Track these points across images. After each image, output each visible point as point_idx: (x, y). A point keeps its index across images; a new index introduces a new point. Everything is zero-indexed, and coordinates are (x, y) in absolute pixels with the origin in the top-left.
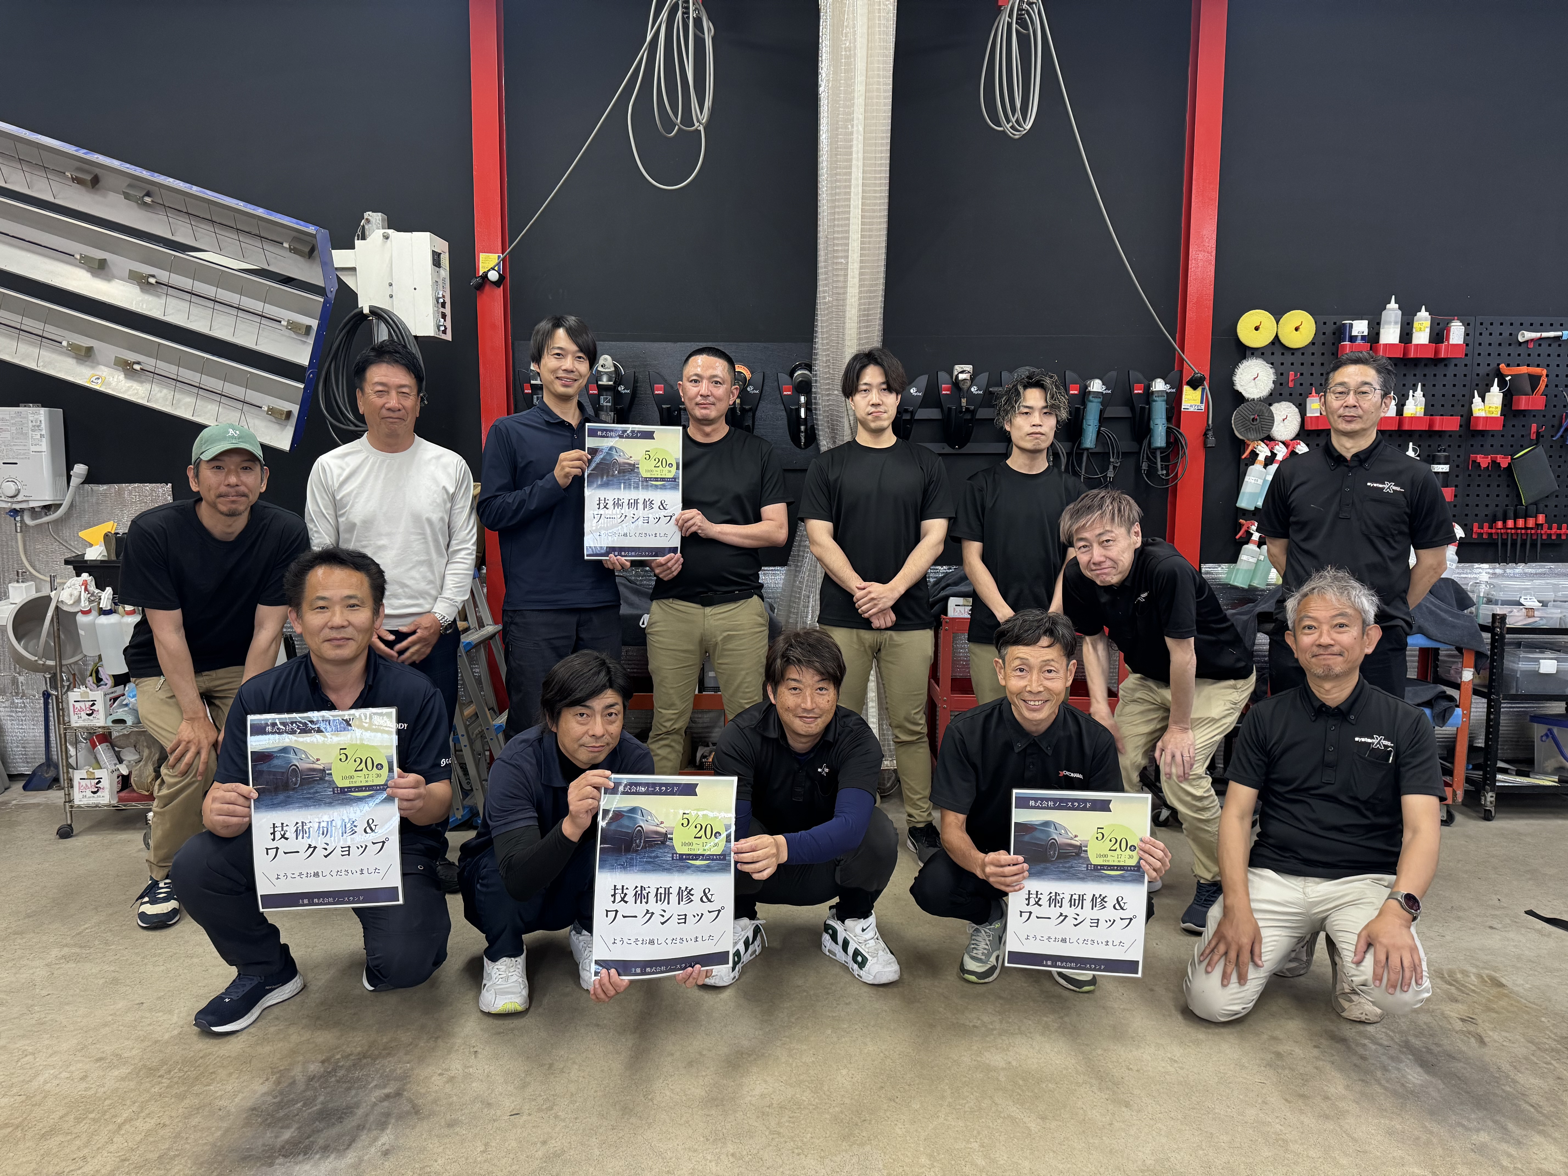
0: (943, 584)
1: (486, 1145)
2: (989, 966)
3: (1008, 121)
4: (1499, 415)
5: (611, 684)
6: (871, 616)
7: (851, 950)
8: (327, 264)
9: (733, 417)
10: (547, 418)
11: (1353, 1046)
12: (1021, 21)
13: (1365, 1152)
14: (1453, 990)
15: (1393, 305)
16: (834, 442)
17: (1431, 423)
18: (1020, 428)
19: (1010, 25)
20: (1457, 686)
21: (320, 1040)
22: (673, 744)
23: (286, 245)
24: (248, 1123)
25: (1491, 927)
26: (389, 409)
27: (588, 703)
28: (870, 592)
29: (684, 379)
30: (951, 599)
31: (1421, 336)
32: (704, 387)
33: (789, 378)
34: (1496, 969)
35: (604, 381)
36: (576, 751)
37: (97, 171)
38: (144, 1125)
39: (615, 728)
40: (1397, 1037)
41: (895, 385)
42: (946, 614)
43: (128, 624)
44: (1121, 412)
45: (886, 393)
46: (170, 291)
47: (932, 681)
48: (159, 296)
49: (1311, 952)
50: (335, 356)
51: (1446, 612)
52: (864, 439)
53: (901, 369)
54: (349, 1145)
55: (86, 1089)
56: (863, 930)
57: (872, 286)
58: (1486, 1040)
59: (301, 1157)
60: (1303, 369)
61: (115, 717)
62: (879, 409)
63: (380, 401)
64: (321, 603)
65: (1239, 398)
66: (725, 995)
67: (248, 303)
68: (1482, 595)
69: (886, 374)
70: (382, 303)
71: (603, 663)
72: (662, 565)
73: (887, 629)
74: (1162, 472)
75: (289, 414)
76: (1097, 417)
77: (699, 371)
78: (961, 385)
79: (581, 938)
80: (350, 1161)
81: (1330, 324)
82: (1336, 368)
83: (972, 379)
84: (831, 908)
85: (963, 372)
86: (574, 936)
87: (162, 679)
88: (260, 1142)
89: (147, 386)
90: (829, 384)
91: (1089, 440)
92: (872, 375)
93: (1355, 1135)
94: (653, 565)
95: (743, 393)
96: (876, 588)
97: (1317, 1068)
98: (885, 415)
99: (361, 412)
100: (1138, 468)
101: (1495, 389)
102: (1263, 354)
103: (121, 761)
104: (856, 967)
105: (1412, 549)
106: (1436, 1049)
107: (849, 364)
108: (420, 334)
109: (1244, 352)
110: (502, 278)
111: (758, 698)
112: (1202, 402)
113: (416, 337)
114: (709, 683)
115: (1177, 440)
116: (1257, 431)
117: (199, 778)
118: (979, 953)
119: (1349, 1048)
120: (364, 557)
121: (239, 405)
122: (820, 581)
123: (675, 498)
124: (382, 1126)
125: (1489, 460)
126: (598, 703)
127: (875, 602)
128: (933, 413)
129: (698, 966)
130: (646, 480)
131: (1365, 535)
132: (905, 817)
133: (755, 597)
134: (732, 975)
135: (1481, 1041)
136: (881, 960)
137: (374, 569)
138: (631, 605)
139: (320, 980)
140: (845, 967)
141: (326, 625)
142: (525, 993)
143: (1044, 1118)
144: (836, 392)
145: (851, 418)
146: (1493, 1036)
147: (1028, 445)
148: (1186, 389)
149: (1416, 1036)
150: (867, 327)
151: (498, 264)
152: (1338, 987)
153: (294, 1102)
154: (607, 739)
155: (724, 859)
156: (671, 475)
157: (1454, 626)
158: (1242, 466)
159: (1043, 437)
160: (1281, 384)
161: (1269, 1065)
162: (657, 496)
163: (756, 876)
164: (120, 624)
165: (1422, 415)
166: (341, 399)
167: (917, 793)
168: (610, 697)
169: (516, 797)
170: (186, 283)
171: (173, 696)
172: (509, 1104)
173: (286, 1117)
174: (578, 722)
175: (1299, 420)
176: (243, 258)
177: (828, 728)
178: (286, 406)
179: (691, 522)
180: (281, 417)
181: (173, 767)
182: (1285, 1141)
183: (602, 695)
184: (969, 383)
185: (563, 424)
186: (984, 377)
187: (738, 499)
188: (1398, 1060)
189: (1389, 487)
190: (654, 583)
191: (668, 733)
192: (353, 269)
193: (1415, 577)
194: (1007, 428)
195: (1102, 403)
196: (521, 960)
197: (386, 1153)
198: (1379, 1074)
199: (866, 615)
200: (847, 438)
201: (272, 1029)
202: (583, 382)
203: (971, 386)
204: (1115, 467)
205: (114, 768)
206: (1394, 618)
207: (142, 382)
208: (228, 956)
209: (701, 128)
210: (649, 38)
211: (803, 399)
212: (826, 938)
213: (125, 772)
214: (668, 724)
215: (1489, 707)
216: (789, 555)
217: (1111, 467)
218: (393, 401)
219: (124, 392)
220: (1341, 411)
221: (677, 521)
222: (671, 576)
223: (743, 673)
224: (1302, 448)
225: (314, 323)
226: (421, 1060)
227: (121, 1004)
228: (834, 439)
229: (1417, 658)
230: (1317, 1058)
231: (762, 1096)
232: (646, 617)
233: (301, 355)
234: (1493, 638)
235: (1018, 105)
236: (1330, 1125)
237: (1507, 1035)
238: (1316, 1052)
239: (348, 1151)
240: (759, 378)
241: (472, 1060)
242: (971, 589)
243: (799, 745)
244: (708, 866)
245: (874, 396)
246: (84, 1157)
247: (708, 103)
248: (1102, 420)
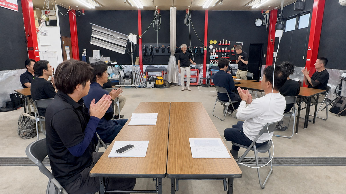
15: (224, 40)
17: (227, 51)
23: (125, 37)
31: (226, 43)
33: (168, 47)
44: (199, 50)
46: (114, 40)
50: (128, 46)
57: (175, 39)
65: (210, 49)
67: (121, 41)
70: (132, 41)
74: (202, 56)
75: (124, 51)
81: (218, 41)
91: (196, 53)
102: (212, 45)
108: (135, 44)
110: (141, 38)
112: (206, 49)
115: (204, 53)
116: (211, 52)
121: (120, 50)
125: (233, 54)
158: (210, 55)
160: (214, 47)
175: (215, 51)
192: (129, 38)
217: (198, 55)
225: (126, 43)
248: (197, 51)
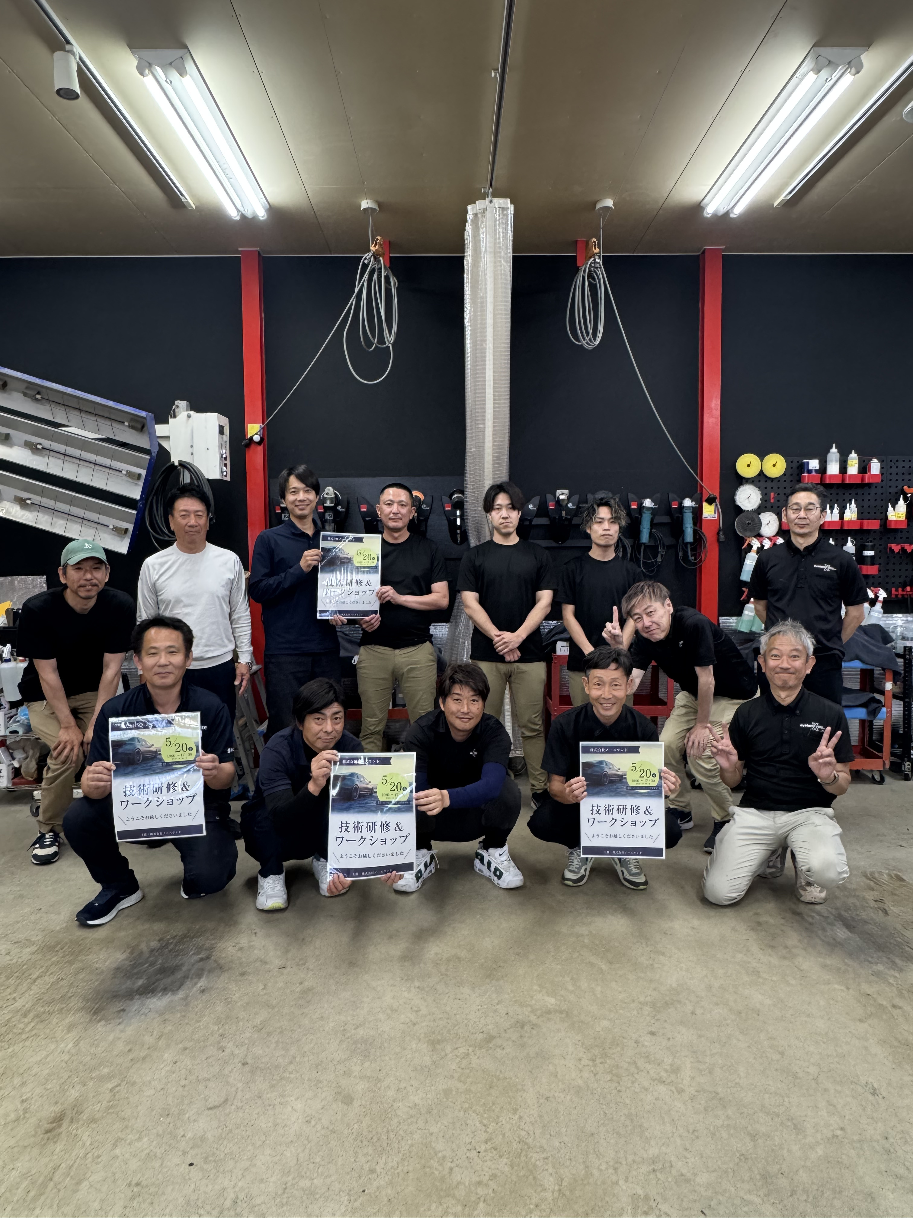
0: (553, 633)
1: (265, 985)
2: (579, 876)
3: (584, 339)
4: (904, 518)
5: (336, 699)
6: (505, 653)
7: (492, 868)
8: (152, 435)
9: (412, 526)
10: (293, 531)
11: (806, 917)
12: (590, 276)
13: (806, 977)
14: (872, 883)
15: (834, 450)
16: (479, 541)
17: (862, 524)
18: (596, 532)
19: (584, 278)
20: (882, 692)
21: (155, 928)
22: (375, 741)
23: (126, 424)
24: (115, 977)
25: (901, 846)
26: (190, 526)
27: (323, 711)
28: (503, 638)
29: (381, 503)
30: (558, 642)
31: (853, 469)
32: (395, 508)
33: (449, 499)
34: (900, 870)
35: (328, 504)
36: (315, 742)
37: (6, 379)
38: (49, 979)
39: (339, 727)
40: (833, 911)
41: (518, 506)
42: (555, 652)
43: (21, 668)
44: (665, 519)
45: (511, 510)
46: (51, 453)
47: (548, 698)
48: (43, 457)
49: (783, 862)
50: (156, 494)
51: (873, 645)
52: (498, 539)
53: (521, 495)
54: (179, 987)
55: (11, 960)
56: (500, 855)
57: (502, 441)
58: (889, 912)
59: (149, 995)
60: (779, 491)
61: (11, 729)
62: (507, 521)
63: (183, 522)
64: (153, 651)
65: (739, 510)
66: (413, 897)
67: (101, 460)
68: (899, 634)
69: (511, 498)
70: (186, 459)
71: (331, 686)
72: (366, 622)
73: (515, 662)
74: (691, 558)
75: (126, 530)
76: (649, 523)
77: (391, 498)
78: (561, 503)
79: (320, 863)
80: (181, 996)
81: (795, 461)
82: (792, 493)
83: (569, 499)
84: (480, 842)
85: (562, 494)
86: (315, 863)
87: (45, 702)
88: (123, 987)
89: (35, 514)
90: (474, 503)
91: (645, 537)
92: (502, 499)
93: (801, 968)
94: (362, 622)
95: (419, 510)
96: (507, 635)
97: (782, 930)
98: (511, 525)
99: (172, 529)
100: (677, 555)
101: (901, 502)
102: (753, 481)
103: (14, 759)
104: (496, 878)
105: (843, 606)
106: (856, 918)
107: (487, 493)
108: (211, 478)
109: (741, 481)
110: (262, 439)
111: (430, 708)
112: (715, 513)
113: (208, 480)
114: (399, 702)
115: (701, 537)
116: (751, 531)
117: (74, 765)
118: (574, 868)
119: (803, 918)
120: (180, 621)
121: (95, 525)
122: (471, 632)
123: (376, 578)
124: (199, 976)
125: (899, 547)
126: (329, 712)
127: (506, 645)
128: (544, 521)
129: (394, 872)
130: (358, 568)
131: (813, 598)
132: (529, 787)
133: (428, 643)
134: (417, 885)
135: (886, 912)
136: (512, 873)
137: (185, 629)
138: (346, 650)
139: (154, 892)
140: (489, 880)
141: (155, 665)
142: (285, 897)
143: (611, 963)
144: (480, 509)
145: (490, 525)
146: (894, 909)
147: (602, 542)
148: (705, 505)
149: (845, 911)
150: (499, 467)
151: (260, 431)
152: (798, 882)
153: (142, 964)
154: (334, 734)
155: (409, 804)
156: (374, 565)
157: (878, 654)
158: (743, 554)
159: (610, 537)
160: (766, 501)
161: (753, 929)
162: (364, 577)
163: (429, 813)
164: (16, 668)
165: (855, 519)
166: (160, 520)
167: (537, 770)
168: (336, 707)
169: (278, 771)
170: (61, 448)
171: (53, 713)
172: (277, 962)
173: (137, 973)
174: (316, 724)
175: (778, 523)
176: (98, 431)
177: (477, 727)
178: (124, 525)
179: (386, 594)
180: (121, 532)
181: (56, 758)
182: (759, 972)
183: (331, 706)
184: (566, 502)
185: (304, 535)
186: (576, 498)
187: (416, 579)
188: (832, 924)
189: (827, 568)
190: (361, 635)
191: (372, 734)
192: (167, 437)
193: (846, 624)
194: (588, 531)
195: (652, 514)
196: (282, 877)
197: (203, 991)
198: (820, 932)
199: (501, 653)
200: (488, 538)
201: (125, 922)
202: (314, 505)
203: (568, 504)
204: (662, 555)
205: (10, 763)
206: (834, 649)
207: (30, 511)
208: (97, 877)
209: (390, 345)
210: (356, 290)
211: (458, 513)
212: (477, 862)
213: (17, 765)
214: (372, 728)
215: (904, 707)
216: (450, 615)
217: (659, 555)
218: (192, 521)
219: (19, 518)
220: (796, 521)
221: (378, 593)
222: (373, 629)
223: (421, 693)
224: (780, 541)
225: (143, 472)
226: (221, 938)
227: (27, 910)
228: (479, 538)
229: (859, 676)
230: (783, 925)
231: (437, 954)
232: (356, 658)
233: (135, 493)
234: (905, 662)
235: (590, 331)
236: (786, 963)
237: (902, 909)
238: (782, 921)
239: (180, 990)
240: (429, 499)
241: (253, 937)
242: (568, 636)
243: (458, 737)
244: (399, 808)
245: (504, 513)
246: (14, 999)
247: (394, 330)
248: (653, 525)
